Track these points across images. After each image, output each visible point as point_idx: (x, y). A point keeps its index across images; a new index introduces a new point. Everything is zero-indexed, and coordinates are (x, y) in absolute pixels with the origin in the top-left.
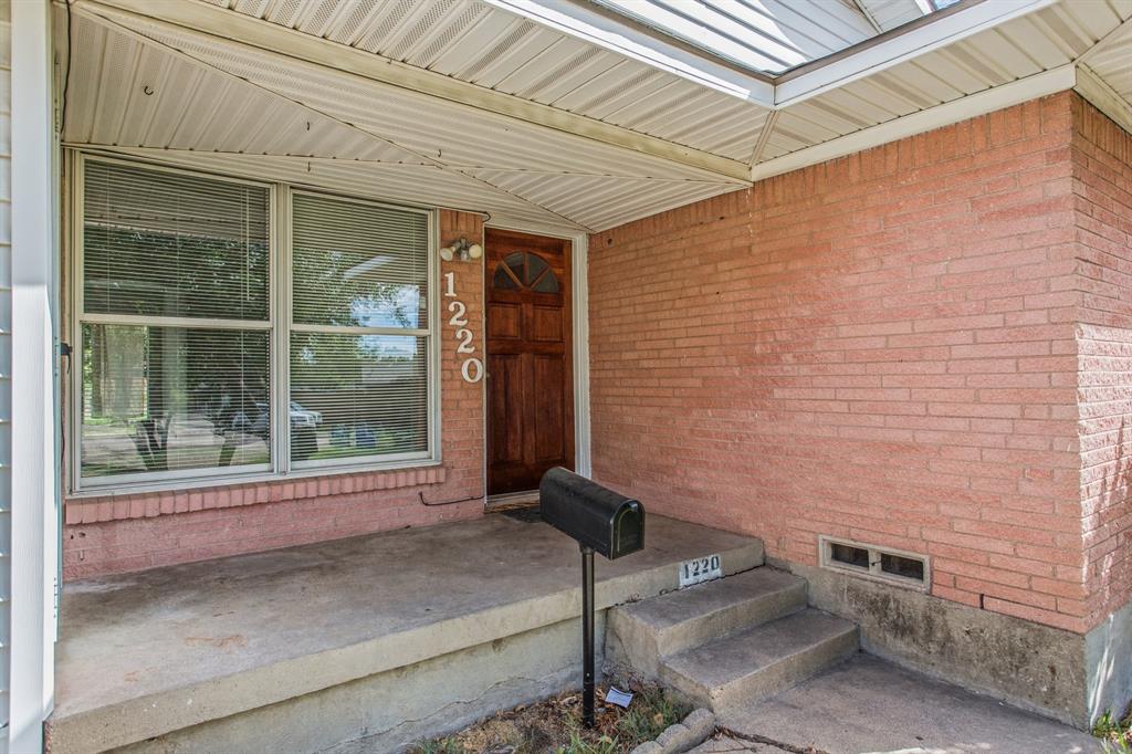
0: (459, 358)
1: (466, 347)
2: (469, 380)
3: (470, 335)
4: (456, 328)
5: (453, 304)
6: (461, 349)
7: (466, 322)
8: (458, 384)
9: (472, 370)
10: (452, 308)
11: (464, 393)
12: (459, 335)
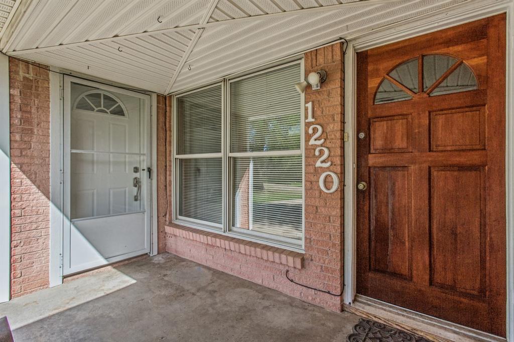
0: (317, 172)
1: (322, 162)
2: (326, 191)
3: (326, 152)
4: (314, 147)
5: (312, 127)
6: (318, 164)
7: (322, 141)
8: (317, 193)
9: (328, 182)
10: (311, 131)
11: (322, 202)
12: (317, 153)
